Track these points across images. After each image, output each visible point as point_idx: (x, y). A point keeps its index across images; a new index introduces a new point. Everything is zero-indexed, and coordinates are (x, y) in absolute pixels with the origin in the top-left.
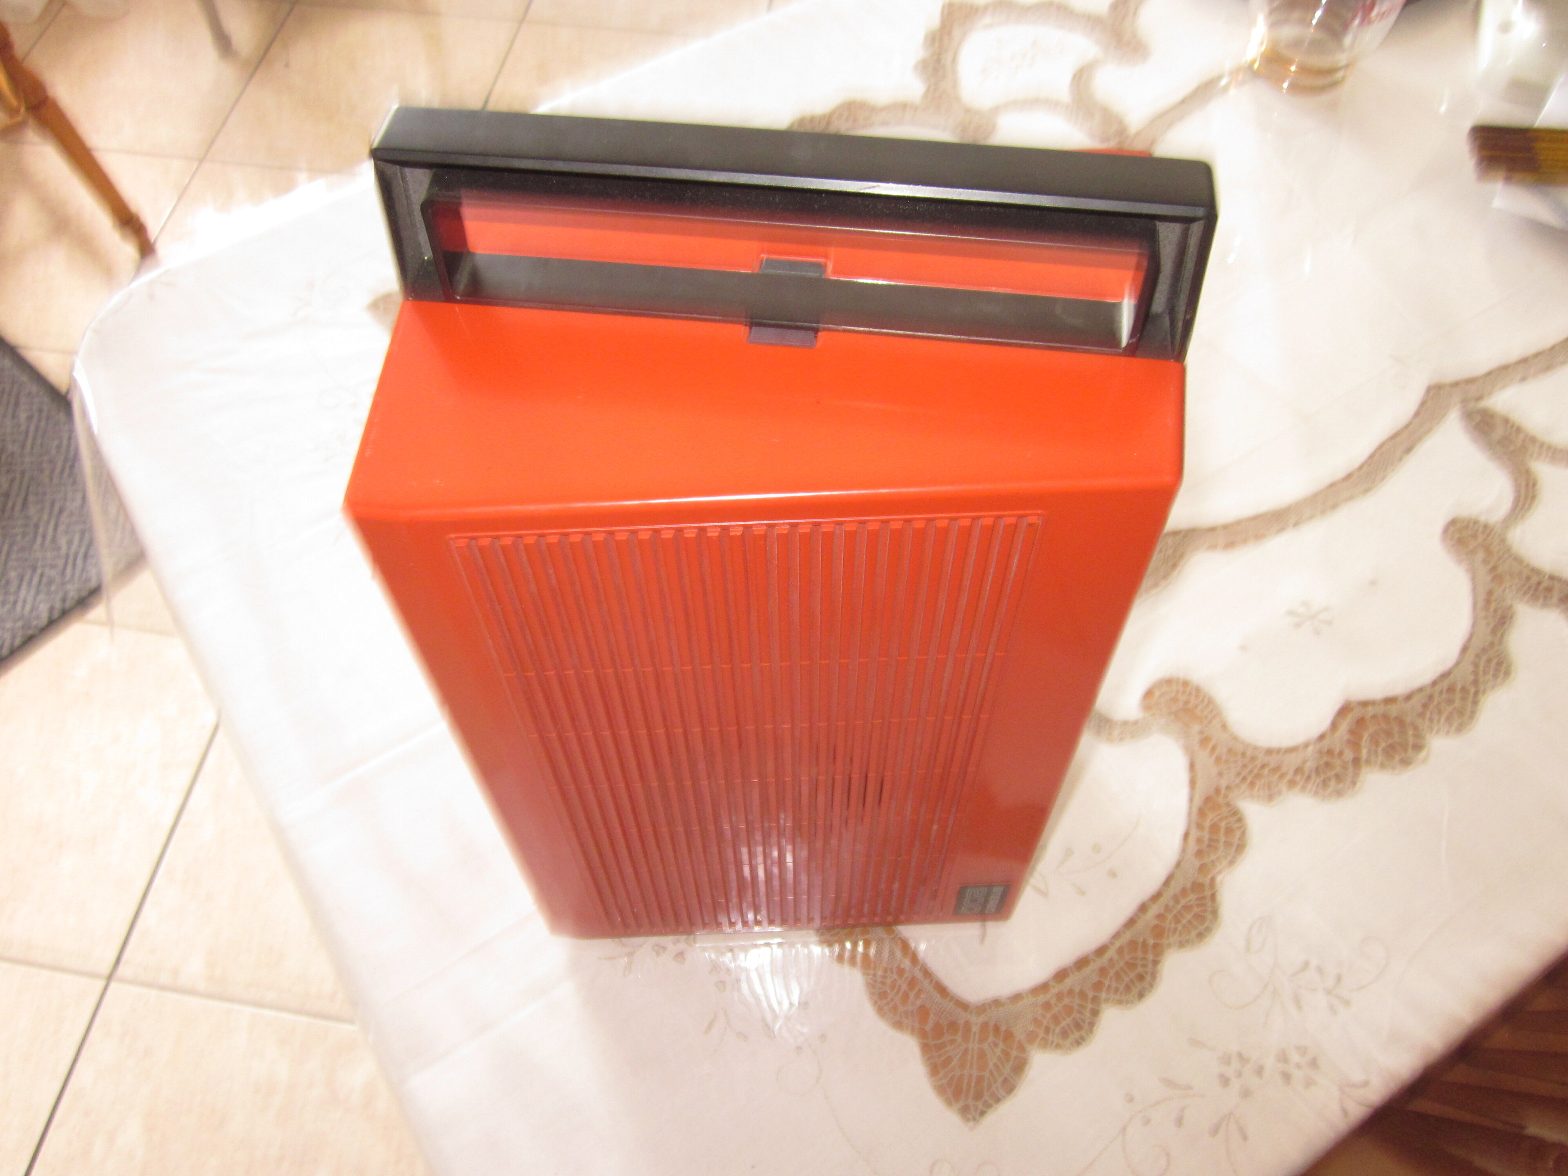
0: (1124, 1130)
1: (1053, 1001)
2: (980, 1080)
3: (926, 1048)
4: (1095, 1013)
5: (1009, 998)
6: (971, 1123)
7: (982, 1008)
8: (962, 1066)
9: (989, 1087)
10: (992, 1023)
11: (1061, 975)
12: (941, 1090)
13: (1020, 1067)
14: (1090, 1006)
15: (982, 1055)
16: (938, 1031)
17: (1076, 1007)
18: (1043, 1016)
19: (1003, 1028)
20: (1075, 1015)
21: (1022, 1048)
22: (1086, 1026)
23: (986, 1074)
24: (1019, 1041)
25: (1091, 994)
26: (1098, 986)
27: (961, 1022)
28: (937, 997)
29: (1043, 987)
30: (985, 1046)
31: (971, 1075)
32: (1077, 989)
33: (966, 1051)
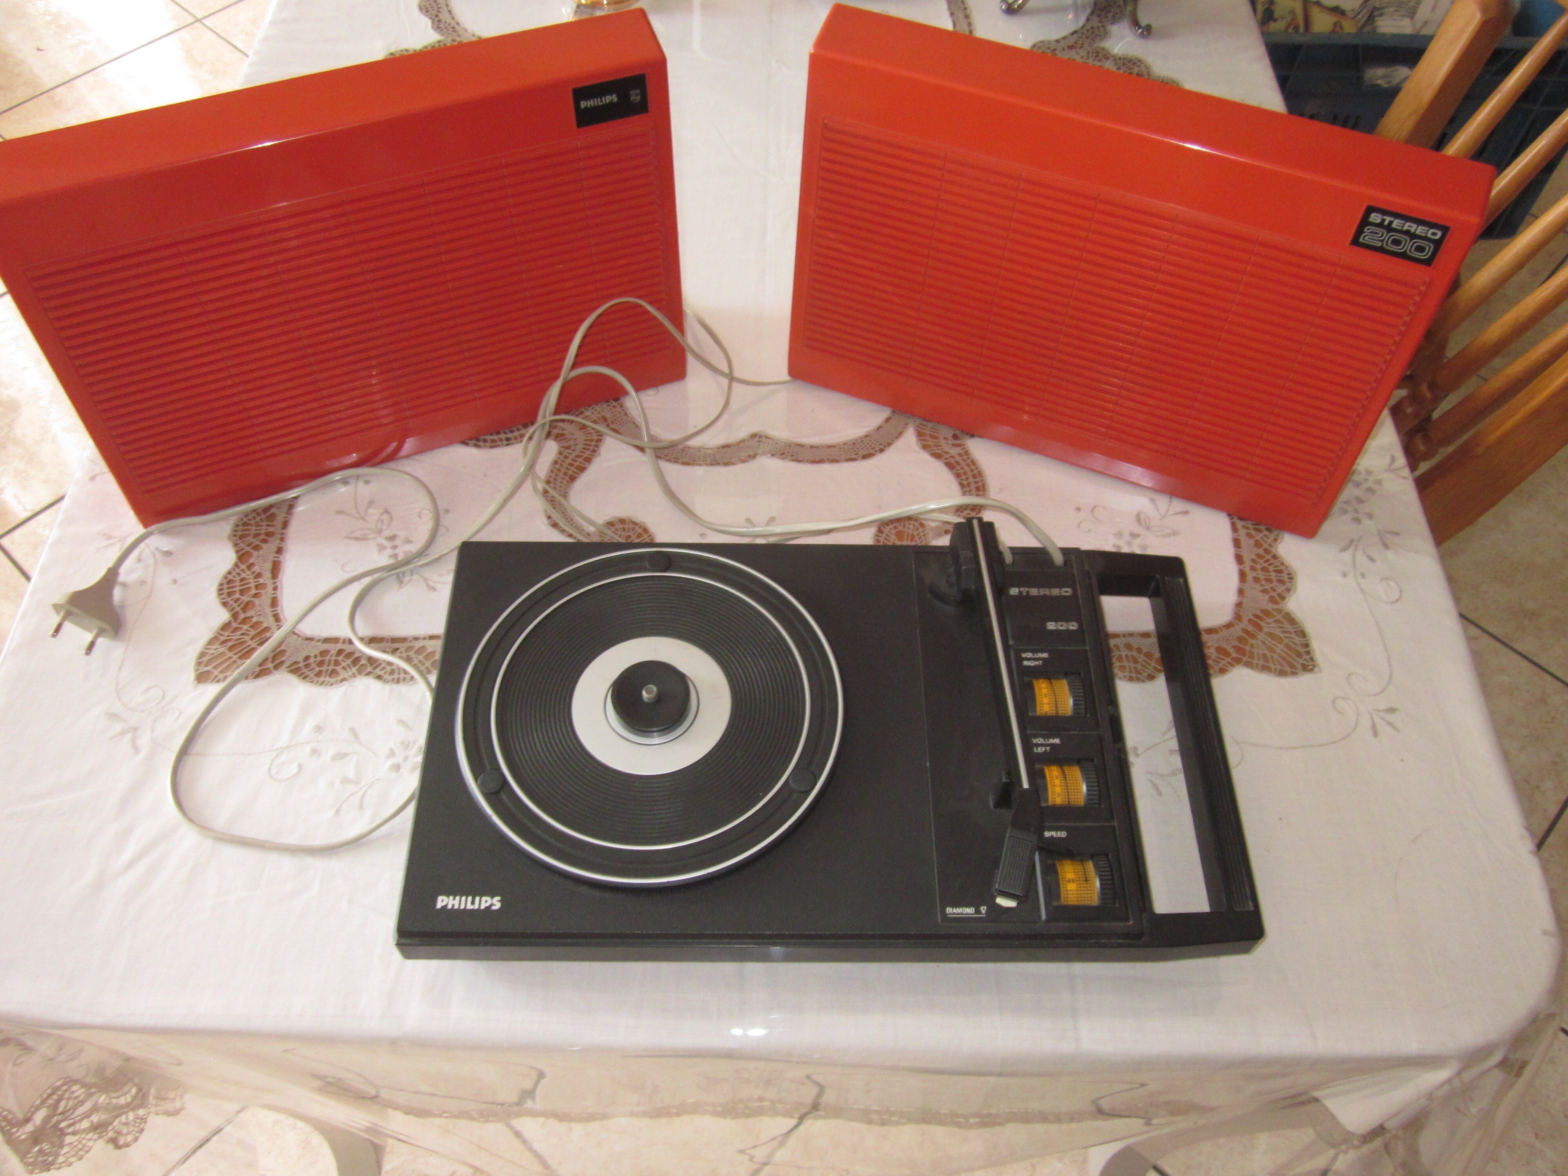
0: (1363, 591)
1: (1254, 574)
2: (1287, 646)
3: (1248, 665)
4: (1275, 557)
5: (1239, 596)
6: (1316, 669)
7: (1238, 617)
8: (1274, 652)
9: (1295, 644)
10: (1252, 617)
11: (1239, 559)
12: (1282, 673)
13: (1292, 621)
14: (1268, 557)
15: (1271, 635)
16: (1241, 651)
17: (1266, 565)
18: (1262, 585)
19: (1259, 613)
20: (1271, 568)
21: (1279, 611)
22: (1282, 568)
23: (1286, 641)
24: (1274, 610)
25: (1261, 551)
26: (1258, 544)
27: (1241, 634)
28: (1214, 636)
29: (1242, 575)
30: (1266, 630)
31: (1282, 650)
32: (1254, 557)
33: (1264, 643)
